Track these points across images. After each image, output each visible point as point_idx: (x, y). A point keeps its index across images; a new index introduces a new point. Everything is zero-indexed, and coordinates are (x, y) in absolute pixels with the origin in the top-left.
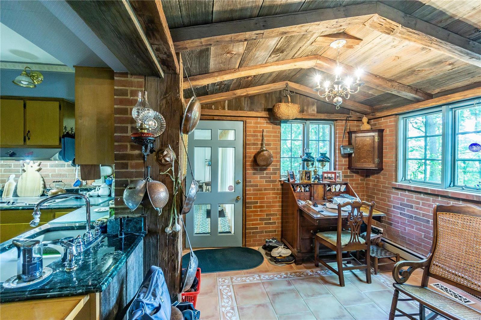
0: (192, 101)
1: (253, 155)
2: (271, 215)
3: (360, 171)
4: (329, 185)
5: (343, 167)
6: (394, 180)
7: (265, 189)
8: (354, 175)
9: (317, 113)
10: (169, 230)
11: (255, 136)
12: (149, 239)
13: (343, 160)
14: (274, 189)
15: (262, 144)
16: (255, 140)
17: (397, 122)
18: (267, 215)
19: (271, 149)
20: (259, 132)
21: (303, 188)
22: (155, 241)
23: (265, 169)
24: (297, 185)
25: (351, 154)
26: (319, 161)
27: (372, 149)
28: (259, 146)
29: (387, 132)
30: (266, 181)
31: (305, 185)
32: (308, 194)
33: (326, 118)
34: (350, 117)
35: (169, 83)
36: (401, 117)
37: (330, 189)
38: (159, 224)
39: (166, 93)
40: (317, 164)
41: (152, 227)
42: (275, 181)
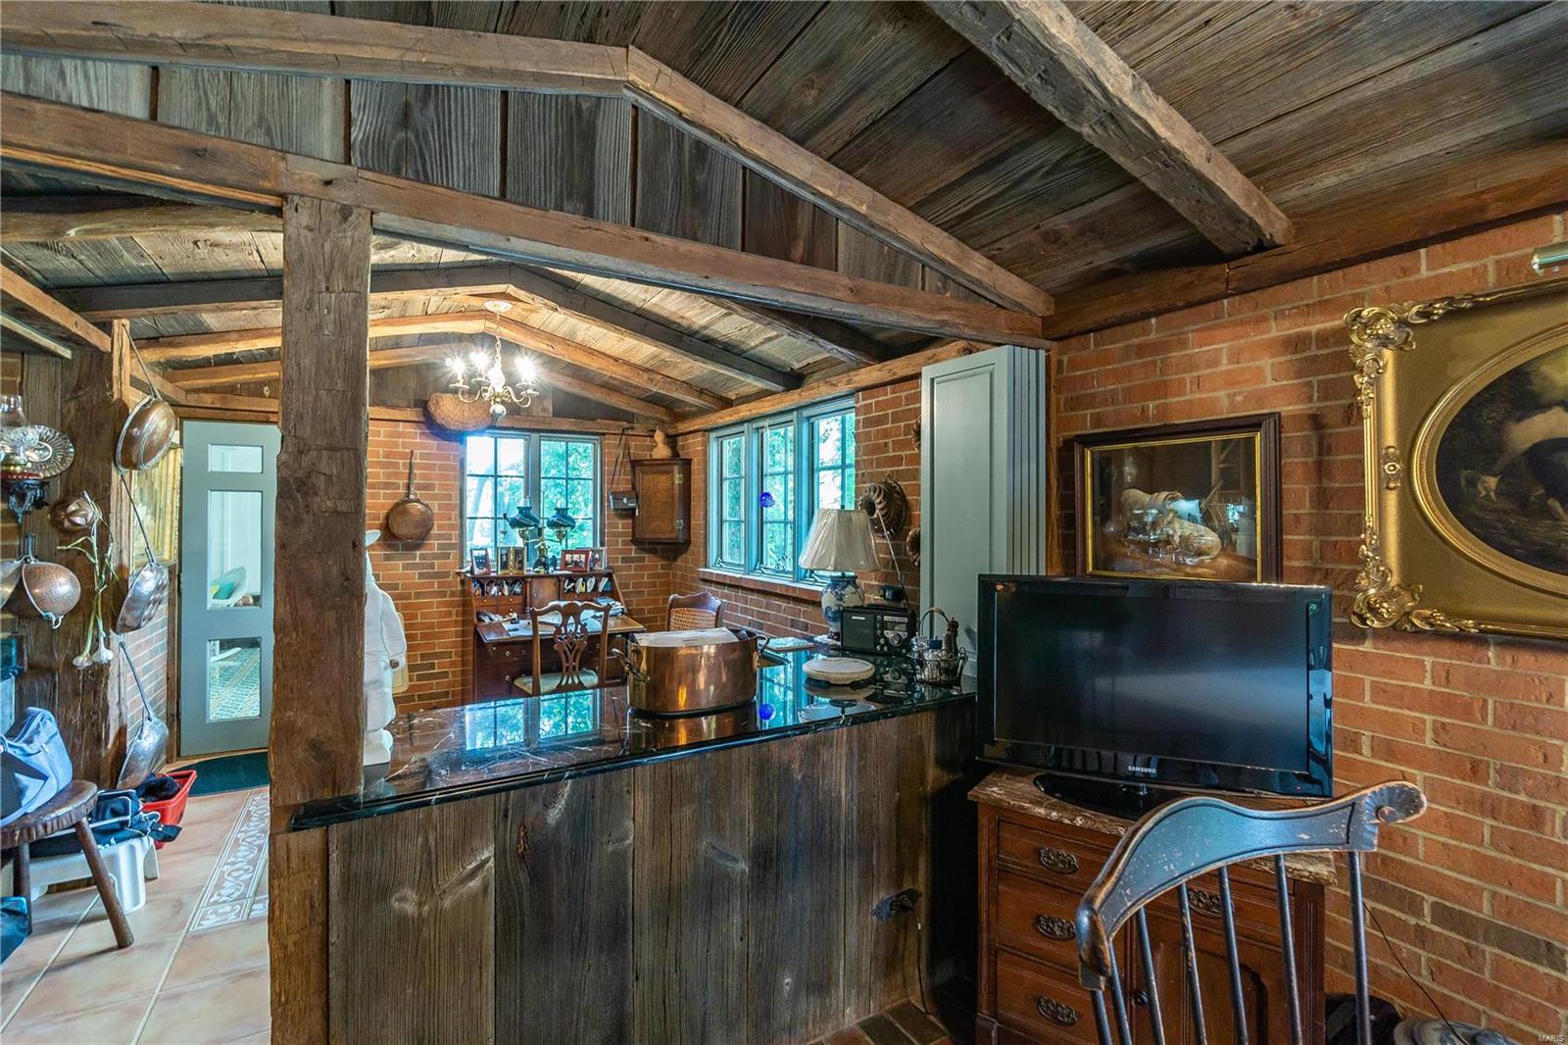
0: (145, 405)
1: (383, 512)
2: (436, 656)
3: (659, 547)
4: (572, 579)
5: (620, 540)
6: (702, 564)
7: (418, 595)
8: (646, 556)
9: (554, 415)
10: (82, 661)
11: (388, 465)
12: (32, 684)
13: (620, 522)
14: (443, 594)
15: (408, 487)
16: (389, 475)
17: (706, 444)
18: (423, 657)
19: (434, 497)
20: (403, 456)
21: (506, 587)
22: (47, 687)
23: (418, 547)
24: (492, 581)
25: (634, 510)
26: (552, 525)
27: (669, 500)
28: (402, 491)
29: (695, 466)
30: (421, 575)
31: (515, 580)
32: (519, 600)
33: (574, 428)
34: (632, 428)
35: (85, 369)
36: (713, 435)
37: (574, 587)
38: (58, 651)
39: (78, 387)
40: (548, 532)
41: (40, 657)
42: (446, 574)
